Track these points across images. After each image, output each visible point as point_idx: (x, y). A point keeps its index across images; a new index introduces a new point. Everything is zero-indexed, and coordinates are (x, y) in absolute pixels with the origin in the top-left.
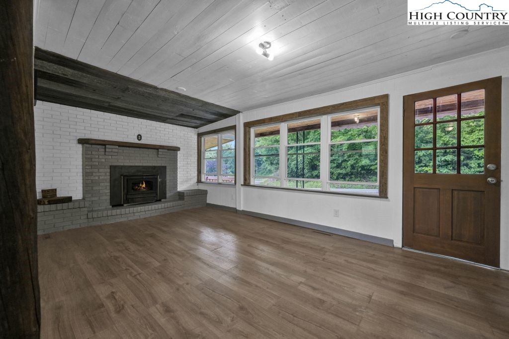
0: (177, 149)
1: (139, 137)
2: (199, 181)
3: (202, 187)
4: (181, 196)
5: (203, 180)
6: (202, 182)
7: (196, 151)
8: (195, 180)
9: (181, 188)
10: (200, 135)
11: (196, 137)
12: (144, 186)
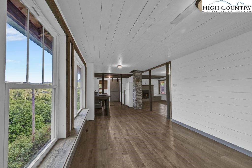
0: (154, 85)
1: (145, 83)
2: (159, 93)
3: (160, 95)
4: (155, 97)
5: (160, 93)
6: (160, 94)
7: (158, 85)
8: (158, 93)
9: (154, 95)
10: (159, 81)
11: (158, 82)
12: (147, 95)
